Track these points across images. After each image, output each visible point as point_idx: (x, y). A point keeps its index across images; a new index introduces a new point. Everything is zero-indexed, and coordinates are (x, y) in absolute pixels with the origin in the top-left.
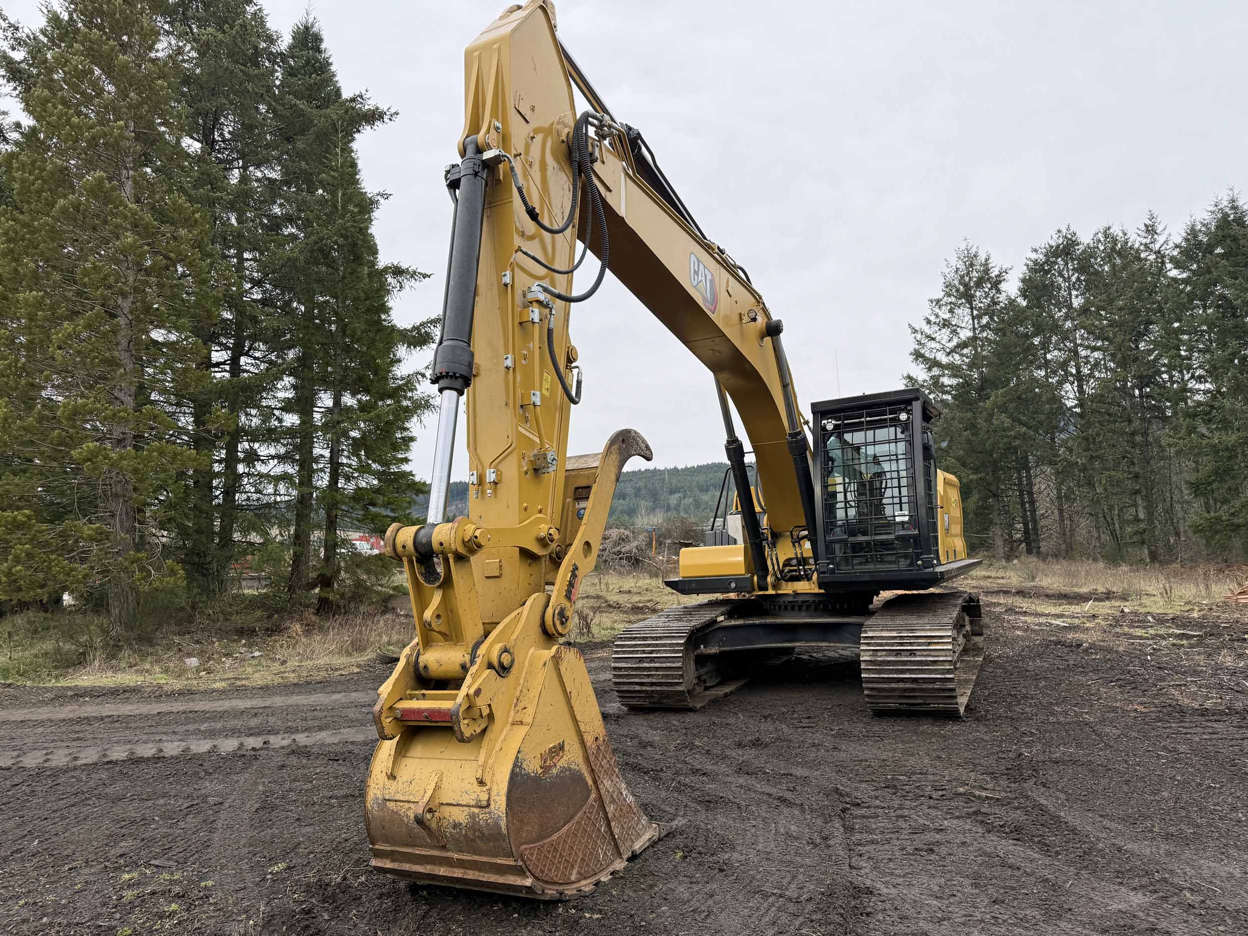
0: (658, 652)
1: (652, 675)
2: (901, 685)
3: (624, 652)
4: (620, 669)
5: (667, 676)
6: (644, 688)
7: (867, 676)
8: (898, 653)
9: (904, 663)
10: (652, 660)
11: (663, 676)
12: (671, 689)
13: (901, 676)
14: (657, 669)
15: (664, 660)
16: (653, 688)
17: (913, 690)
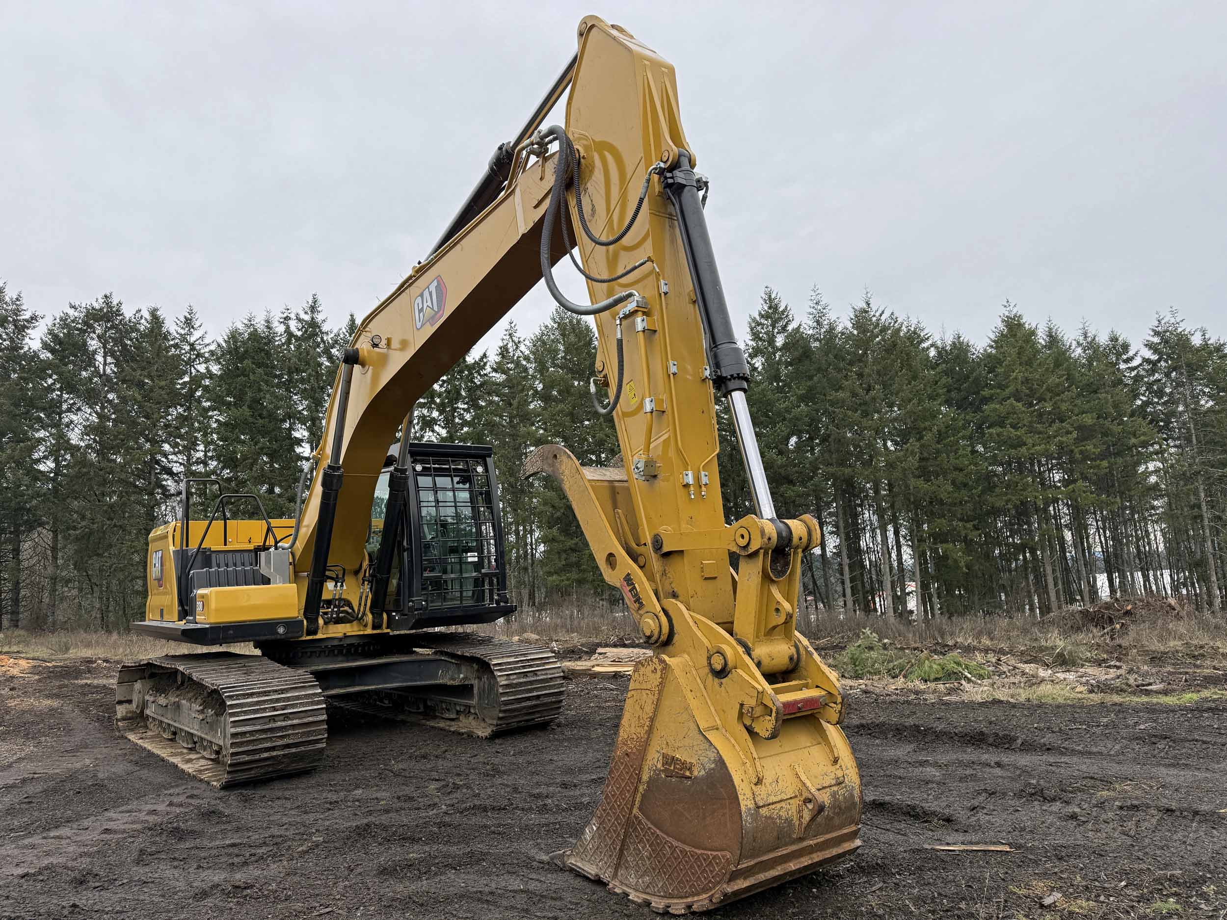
0: (293, 706)
1: (289, 735)
2: (529, 703)
3: (245, 712)
4: (243, 734)
5: (308, 733)
6: (275, 753)
7: (506, 699)
8: (525, 674)
9: (531, 683)
10: (286, 717)
11: (303, 734)
12: (310, 747)
13: (531, 695)
14: (293, 726)
15: (303, 715)
16: (286, 751)
17: (536, 706)
